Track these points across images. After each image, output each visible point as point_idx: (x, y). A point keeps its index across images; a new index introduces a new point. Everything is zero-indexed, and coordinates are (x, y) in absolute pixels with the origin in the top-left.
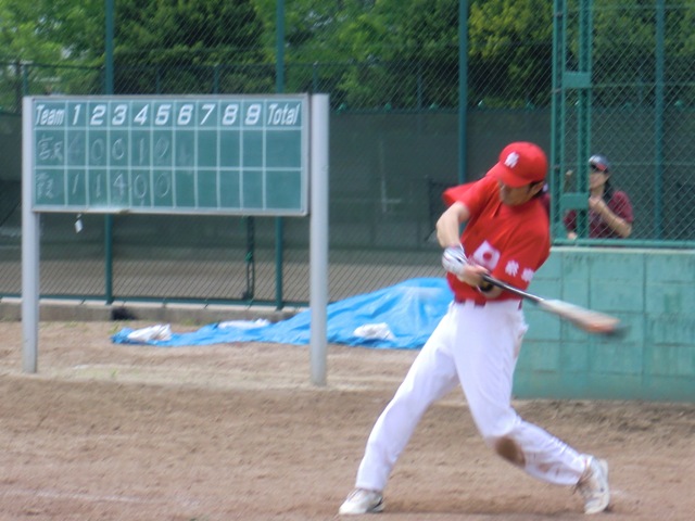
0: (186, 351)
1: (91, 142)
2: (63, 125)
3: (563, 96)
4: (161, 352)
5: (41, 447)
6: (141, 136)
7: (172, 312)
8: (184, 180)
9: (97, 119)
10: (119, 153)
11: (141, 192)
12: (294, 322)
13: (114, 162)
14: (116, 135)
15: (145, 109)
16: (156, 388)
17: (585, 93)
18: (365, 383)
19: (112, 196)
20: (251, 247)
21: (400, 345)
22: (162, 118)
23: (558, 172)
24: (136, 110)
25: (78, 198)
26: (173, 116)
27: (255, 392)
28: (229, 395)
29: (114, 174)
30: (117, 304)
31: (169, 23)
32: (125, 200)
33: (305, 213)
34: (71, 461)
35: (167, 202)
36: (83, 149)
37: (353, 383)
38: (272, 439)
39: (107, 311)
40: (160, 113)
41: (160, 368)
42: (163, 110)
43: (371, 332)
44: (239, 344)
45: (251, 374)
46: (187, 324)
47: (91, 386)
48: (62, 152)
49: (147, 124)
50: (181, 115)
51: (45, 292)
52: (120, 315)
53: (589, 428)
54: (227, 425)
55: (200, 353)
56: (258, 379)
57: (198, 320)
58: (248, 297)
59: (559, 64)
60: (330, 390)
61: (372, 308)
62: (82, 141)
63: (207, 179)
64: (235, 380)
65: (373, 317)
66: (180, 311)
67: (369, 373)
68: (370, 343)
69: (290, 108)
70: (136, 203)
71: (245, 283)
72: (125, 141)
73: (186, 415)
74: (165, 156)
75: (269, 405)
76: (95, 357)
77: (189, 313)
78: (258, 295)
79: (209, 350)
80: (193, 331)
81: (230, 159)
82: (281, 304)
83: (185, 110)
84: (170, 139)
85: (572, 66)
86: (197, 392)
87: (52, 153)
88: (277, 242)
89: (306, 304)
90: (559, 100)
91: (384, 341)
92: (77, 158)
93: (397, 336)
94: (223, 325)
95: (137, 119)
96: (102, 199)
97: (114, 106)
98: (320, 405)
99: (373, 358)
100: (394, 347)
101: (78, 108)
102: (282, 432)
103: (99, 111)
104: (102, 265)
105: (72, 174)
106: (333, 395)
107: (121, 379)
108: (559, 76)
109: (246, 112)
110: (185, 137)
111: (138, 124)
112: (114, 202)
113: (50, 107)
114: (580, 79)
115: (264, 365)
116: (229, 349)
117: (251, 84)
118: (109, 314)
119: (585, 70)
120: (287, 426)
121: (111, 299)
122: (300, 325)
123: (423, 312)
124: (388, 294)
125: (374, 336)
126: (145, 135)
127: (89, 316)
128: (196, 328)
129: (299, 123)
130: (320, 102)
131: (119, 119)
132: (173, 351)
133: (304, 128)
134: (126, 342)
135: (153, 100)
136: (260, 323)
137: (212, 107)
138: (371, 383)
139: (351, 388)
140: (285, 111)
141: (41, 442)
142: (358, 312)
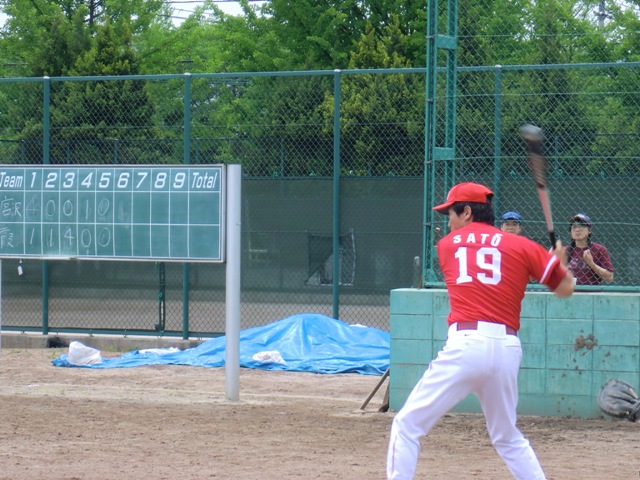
0: (116, 372)
1: (45, 203)
2: (22, 188)
3: (433, 167)
4: (95, 373)
5: (24, 451)
6: (87, 197)
7: (96, 340)
8: (123, 234)
9: (50, 183)
10: (68, 212)
11: (86, 242)
12: (201, 349)
13: (65, 219)
14: (66, 196)
15: (90, 175)
16: (100, 402)
17: (450, 163)
18: (268, 399)
19: (62, 246)
20: (163, 288)
21: (291, 368)
22: (104, 183)
23: (429, 227)
24: (83, 176)
25: (34, 247)
26: (113, 181)
27: (181, 406)
28: (162, 408)
29: (64, 228)
30: (52, 334)
31: (78, 106)
32: (73, 249)
33: (222, 261)
34: (52, 462)
35: (109, 251)
36: (39, 208)
37: (259, 399)
38: (210, 444)
39: (44, 339)
40: (102, 179)
41: (97, 386)
42: (105, 176)
43: (268, 357)
44: (158, 367)
45: (173, 391)
46: (110, 351)
47: (46, 401)
48: (21, 210)
49: (92, 188)
50: (121, 180)
51: (8, 324)
52: (55, 343)
53: (462, 436)
54: (169, 433)
55: (127, 374)
56: (181, 395)
57: (120, 348)
58: (160, 329)
59: (431, 140)
60: (243, 404)
61: (265, 338)
62: (37, 201)
63: (141, 233)
64: (162, 397)
65: (265, 345)
66: (104, 339)
67: (268, 391)
68: (266, 366)
69: (209, 176)
70: (82, 252)
71: (157, 317)
72: (73, 202)
73: (131, 425)
74: (106, 214)
75: (195, 416)
76: (42, 378)
77: (111, 341)
78: (168, 327)
79: (134, 372)
80: (118, 356)
81: (160, 216)
82: (187, 334)
83: (123, 177)
84: (111, 201)
85: (440, 143)
86: (136, 406)
87: (13, 210)
88: (184, 284)
89: (224, 334)
90: (430, 170)
91: (277, 365)
92: (35, 216)
93: (286, 360)
94: (142, 352)
95: (83, 183)
96: (55, 249)
97: (64, 172)
98: (237, 417)
99: (269, 378)
100: (285, 369)
101: (34, 174)
102: (214, 438)
103: (52, 177)
104: (40, 302)
105: (29, 229)
106: (245, 409)
107: (69, 395)
108: (431, 150)
109: (173, 179)
110: (123, 198)
111: (84, 188)
112: (64, 252)
113: (10, 174)
114: (446, 153)
115: (182, 384)
116: (150, 371)
117: (144, 156)
118: (46, 342)
119: (450, 146)
120: (217, 433)
121: (47, 330)
122: (207, 351)
123: (306, 341)
124: (278, 326)
125: (269, 361)
126: (90, 197)
127: (29, 344)
128: (119, 353)
129: (217, 188)
130: (234, 171)
131: (69, 183)
132: (105, 372)
133: (221, 192)
134: (65, 365)
135: (97, 168)
136: (173, 350)
137: (146, 174)
138: (274, 399)
139: (259, 403)
140: (206, 177)
141: (22, 447)
142: (254, 340)
